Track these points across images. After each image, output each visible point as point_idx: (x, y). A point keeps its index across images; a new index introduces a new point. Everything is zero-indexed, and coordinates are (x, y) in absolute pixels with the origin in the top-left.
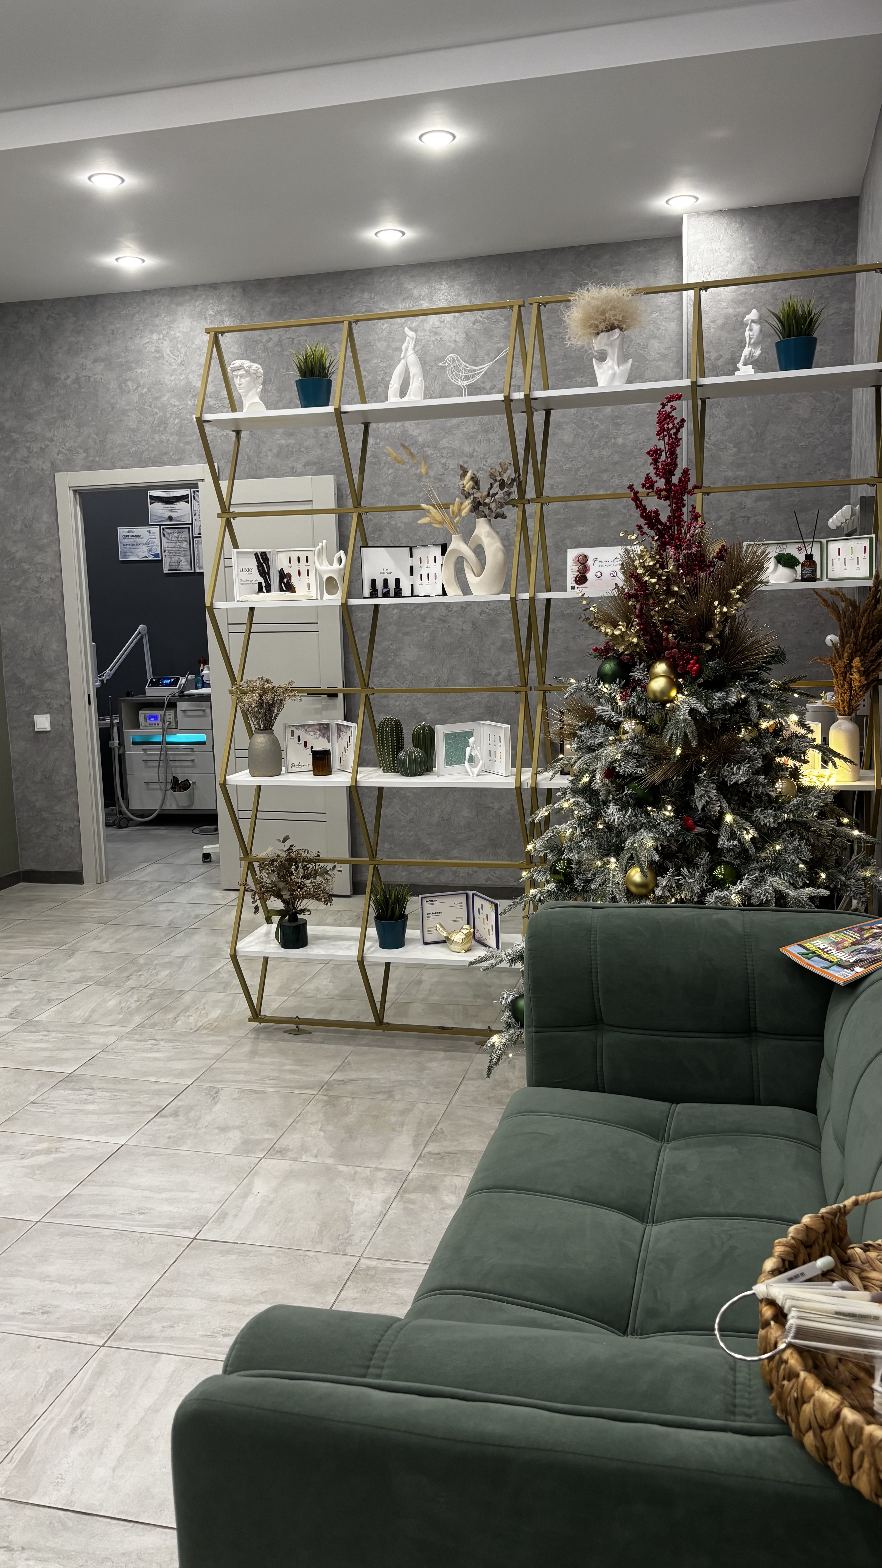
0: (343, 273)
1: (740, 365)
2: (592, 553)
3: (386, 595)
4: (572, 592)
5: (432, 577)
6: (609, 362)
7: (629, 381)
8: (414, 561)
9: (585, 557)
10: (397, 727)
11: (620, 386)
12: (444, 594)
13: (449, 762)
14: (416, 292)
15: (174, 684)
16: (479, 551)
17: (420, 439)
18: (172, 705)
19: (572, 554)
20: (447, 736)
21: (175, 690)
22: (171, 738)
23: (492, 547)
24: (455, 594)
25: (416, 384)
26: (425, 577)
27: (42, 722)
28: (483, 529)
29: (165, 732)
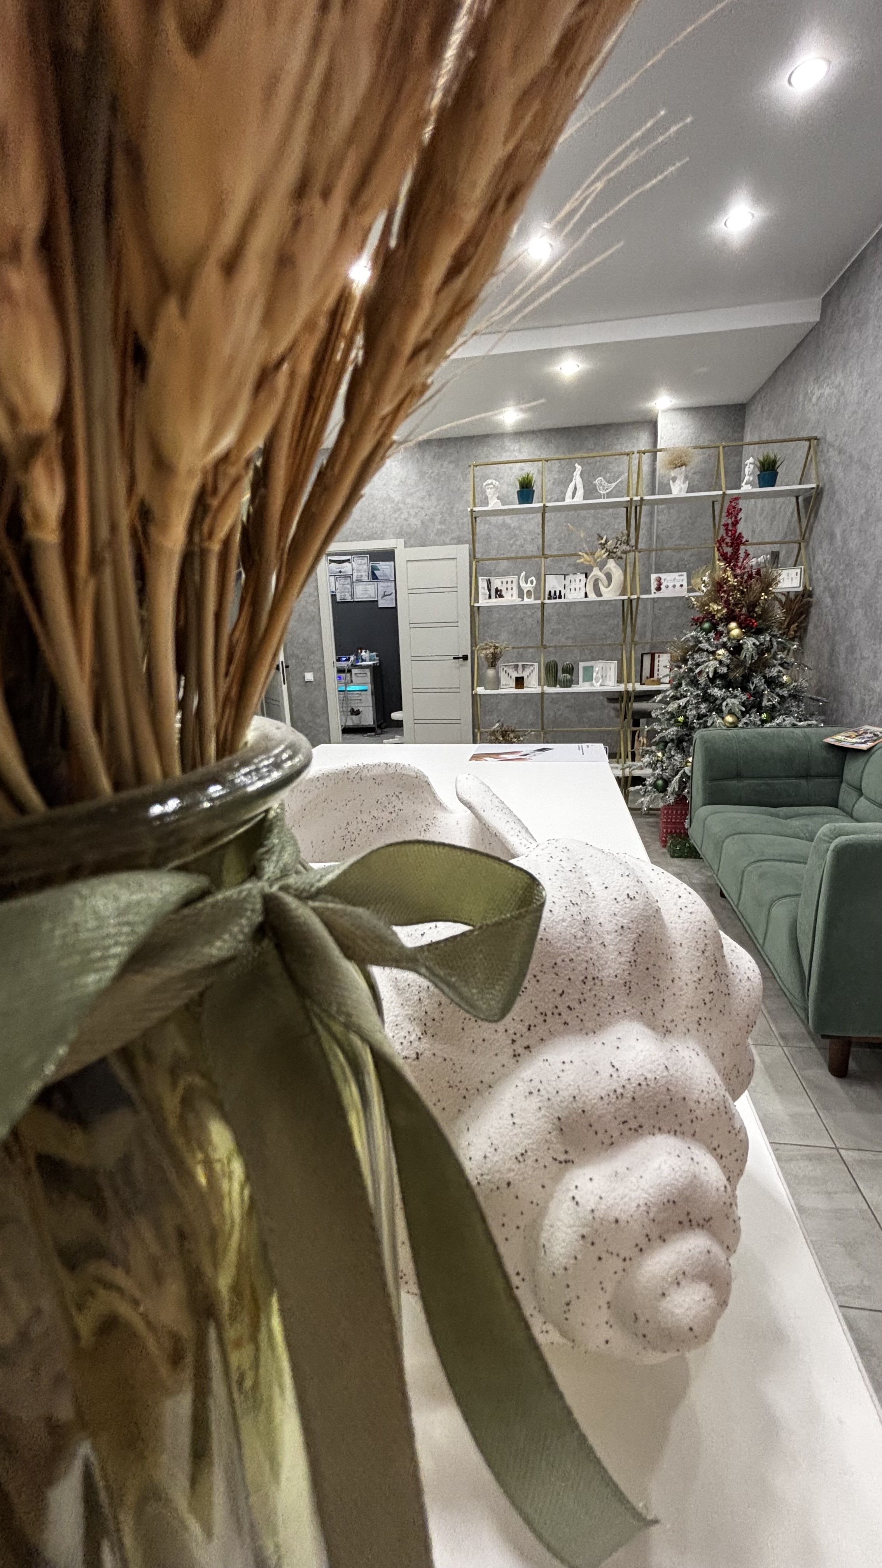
0: (474, 437)
1: (743, 484)
2: (663, 576)
3: (555, 598)
4: (655, 595)
5: (577, 589)
6: (678, 482)
7: (687, 492)
8: (567, 582)
9: (660, 578)
10: (556, 665)
11: (684, 494)
12: (586, 596)
13: (584, 681)
14: (512, 448)
15: (348, 660)
16: (609, 577)
17: (512, 525)
18: (349, 671)
19: (654, 577)
20: (584, 668)
21: (349, 663)
22: (348, 689)
23: (617, 574)
24: (592, 597)
25: (580, 492)
26: (573, 590)
27: (309, 676)
28: (611, 564)
29: (346, 685)
